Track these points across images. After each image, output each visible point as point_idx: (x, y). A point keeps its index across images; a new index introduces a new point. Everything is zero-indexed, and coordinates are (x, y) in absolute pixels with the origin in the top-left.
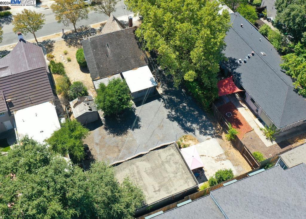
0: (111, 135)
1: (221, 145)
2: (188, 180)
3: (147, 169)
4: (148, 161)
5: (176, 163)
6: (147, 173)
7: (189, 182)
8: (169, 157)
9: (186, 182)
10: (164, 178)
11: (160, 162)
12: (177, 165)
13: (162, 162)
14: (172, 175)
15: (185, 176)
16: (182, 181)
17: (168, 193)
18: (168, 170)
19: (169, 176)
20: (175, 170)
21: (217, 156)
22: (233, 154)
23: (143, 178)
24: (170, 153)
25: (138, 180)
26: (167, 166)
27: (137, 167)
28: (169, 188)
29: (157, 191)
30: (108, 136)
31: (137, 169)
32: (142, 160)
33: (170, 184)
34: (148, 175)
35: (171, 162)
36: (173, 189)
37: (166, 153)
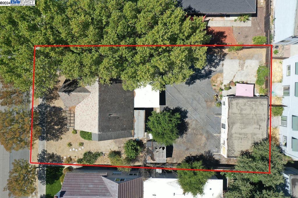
0: (184, 135)
1: (232, 59)
2: (262, 102)
3: (241, 127)
4: (234, 123)
5: (245, 105)
6: (243, 129)
7: (263, 103)
8: (238, 107)
9: (262, 105)
10: (252, 118)
11: (240, 115)
12: (247, 104)
13: (240, 114)
14: (253, 112)
15: (258, 103)
16: (260, 107)
17: (265, 121)
18: (248, 113)
19: (252, 114)
20: (250, 108)
21: (239, 66)
22: (243, 54)
23: (246, 133)
24: (235, 104)
25: (246, 137)
26: (244, 112)
27: (236, 133)
28: (261, 118)
29: (260, 127)
30: (184, 138)
31: (237, 134)
32: (232, 128)
33: (259, 117)
34: (245, 128)
35: (243, 107)
36: (263, 116)
37: (234, 108)
